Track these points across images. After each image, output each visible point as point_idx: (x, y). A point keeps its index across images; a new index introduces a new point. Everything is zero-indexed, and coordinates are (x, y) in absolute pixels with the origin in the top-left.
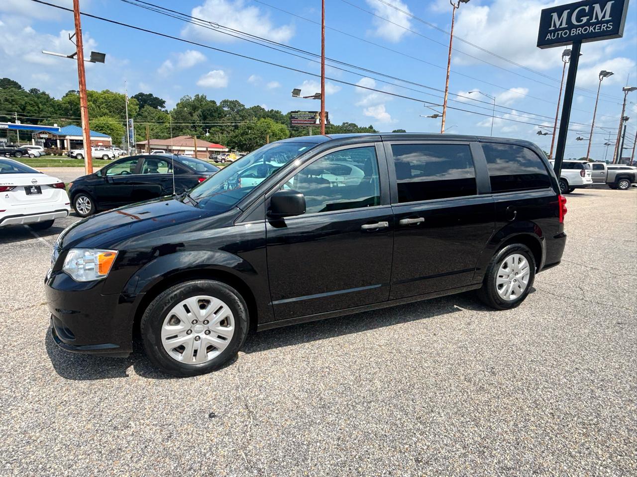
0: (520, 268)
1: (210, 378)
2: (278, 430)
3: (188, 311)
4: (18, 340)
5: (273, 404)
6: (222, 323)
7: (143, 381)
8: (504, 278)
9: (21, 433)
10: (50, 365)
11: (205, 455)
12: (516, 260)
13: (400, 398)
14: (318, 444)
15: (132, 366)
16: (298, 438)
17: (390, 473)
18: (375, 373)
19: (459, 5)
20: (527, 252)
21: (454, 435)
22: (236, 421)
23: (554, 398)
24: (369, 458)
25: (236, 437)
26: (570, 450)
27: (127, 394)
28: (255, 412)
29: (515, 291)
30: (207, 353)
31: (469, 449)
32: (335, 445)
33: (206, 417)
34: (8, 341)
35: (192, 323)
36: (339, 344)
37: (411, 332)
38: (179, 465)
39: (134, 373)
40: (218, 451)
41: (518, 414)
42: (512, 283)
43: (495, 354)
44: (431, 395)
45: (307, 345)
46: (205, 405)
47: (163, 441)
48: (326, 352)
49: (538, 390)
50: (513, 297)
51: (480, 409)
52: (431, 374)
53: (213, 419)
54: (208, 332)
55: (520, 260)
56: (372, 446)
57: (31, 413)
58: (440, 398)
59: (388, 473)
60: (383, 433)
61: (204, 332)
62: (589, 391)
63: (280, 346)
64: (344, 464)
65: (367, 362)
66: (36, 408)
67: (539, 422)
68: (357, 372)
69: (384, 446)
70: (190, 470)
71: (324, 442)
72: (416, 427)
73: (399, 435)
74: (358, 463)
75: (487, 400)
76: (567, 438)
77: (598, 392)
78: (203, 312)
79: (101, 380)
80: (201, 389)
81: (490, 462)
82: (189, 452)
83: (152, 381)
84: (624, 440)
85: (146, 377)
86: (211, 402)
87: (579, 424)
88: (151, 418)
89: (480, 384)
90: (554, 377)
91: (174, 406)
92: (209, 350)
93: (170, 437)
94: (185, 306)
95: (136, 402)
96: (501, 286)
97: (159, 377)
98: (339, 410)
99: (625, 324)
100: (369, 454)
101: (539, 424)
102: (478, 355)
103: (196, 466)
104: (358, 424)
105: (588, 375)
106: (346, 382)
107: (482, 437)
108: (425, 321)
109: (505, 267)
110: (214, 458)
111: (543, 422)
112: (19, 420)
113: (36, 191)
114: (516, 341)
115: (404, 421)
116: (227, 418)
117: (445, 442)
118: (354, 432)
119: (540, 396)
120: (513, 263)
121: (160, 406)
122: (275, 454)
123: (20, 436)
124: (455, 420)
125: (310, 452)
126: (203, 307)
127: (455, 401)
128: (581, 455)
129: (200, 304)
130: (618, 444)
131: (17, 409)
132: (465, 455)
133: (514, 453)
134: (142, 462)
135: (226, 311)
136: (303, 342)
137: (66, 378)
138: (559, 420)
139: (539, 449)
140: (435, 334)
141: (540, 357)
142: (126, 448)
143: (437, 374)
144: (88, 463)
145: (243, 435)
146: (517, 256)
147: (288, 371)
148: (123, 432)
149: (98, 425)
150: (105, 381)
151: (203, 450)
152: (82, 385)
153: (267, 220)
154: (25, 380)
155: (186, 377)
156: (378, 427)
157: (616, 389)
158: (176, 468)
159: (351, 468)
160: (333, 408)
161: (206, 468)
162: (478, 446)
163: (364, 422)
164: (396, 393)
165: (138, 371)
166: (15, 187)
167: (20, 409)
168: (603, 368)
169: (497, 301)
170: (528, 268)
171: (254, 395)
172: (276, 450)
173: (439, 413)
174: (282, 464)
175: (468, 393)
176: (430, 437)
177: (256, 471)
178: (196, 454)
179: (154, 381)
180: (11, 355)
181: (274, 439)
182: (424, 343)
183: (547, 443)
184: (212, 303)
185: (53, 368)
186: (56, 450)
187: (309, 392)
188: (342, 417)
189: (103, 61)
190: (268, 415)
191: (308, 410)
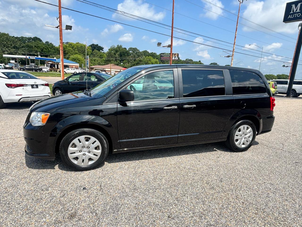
0: (247, 132)
1: (89, 173)
2: (110, 198)
3: (80, 142)
4: (15, 150)
5: (113, 186)
6: (96, 148)
7: (60, 171)
8: (238, 136)
9: (4, 188)
10: (24, 161)
11: (75, 205)
12: (246, 128)
13: (171, 188)
14: (126, 205)
15: (58, 165)
16: (118, 202)
17: (154, 221)
18: (164, 176)
19: (243, 1)
20: (251, 124)
21: (191, 208)
22: (94, 192)
23: (247, 195)
24: (147, 213)
25: (92, 199)
26: (245, 220)
27: (52, 176)
28: (103, 189)
29: (244, 143)
30: (89, 161)
31: (196, 214)
32: (134, 206)
33: (82, 189)
34: (11, 150)
35: (82, 147)
36: (152, 162)
37: (188, 159)
38: (63, 208)
39: (58, 168)
40: (82, 204)
41: (226, 201)
42: (243, 139)
43: (225, 172)
44: (187, 188)
45: (137, 161)
46: (83, 184)
47: (60, 197)
48: (145, 165)
49: (241, 191)
50: (243, 146)
51: (208, 197)
52: (191, 179)
53: (84, 190)
54: (89, 152)
55: (248, 128)
56: (150, 208)
57: (11, 181)
58: (191, 190)
59: (153, 221)
60: (158, 203)
61: (87, 152)
62: (267, 193)
63: (125, 161)
64: (135, 215)
65: (162, 171)
66: (13, 179)
67: (235, 206)
68: (156, 175)
69: (156, 209)
70: (67, 210)
71: (129, 205)
72: (174, 202)
73: (165, 205)
74: (141, 215)
75: (213, 193)
76: (246, 214)
77: (271, 195)
78: (87, 143)
79: (43, 170)
80: (83, 177)
81: (203, 221)
82: (69, 203)
83: (64, 172)
84: (275, 218)
85: (62, 170)
86: (86, 183)
87: (255, 208)
88: (58, 187)
89: (212, 186)
90: (251, 186)
91: (70, 183)
92: (90, 160)
93: (64, 196)
94: (79, 140)
95: (54, 180)
96: (237, 140)
97: (67, 170)
98: (141, 191)
99: (299, 163)
100: (148, 212)
101: (234, 207)
102: (217, 172)
103: (70, 209)
104: (148, 198)
105: (269, 186)
106: (149, 179)
107: (204, 210)
108: (197, 154)
109: (240, 131)
110: (79, 206)
111: (237, 206)
112: (5, 183)
113: (36, 87)
114: (239, 167)
115: (169, 199)
116: (90, 190)
117: (185, 210)
118: (144, 202)
119: (241, 194)
120: (244, 129)
121: (64, 182)
122: (106, 208)
123: (4, 189)
124: (194, 201)
125: (121, 208)
126: (87, 140)
127: (197, 192)
128: (250, 222)
129: (86, 139)
130: (271, 220)
131: (6, 179)
132: (192, 217)
133: (216, 218)
134: (49, 205)
135: (98, 143)
136: (136, 160)
137: (29, 168)
138: (245, 206)
139: (230, 218)
140: (199, 161)
141: (248, 176)
142: (44, 198)
143: (193, 179)
144: (27, 203)
145: (95, 198)
146: (246, 126)
147: (125, 172)
148: (45, 192)
149: (36, 188)
150: (45, 170)
151: (75, 203)
152: (34, 171)
153: (118, 103)
154: (13, 167)
155: (79, 171)
156: (156, 200)
157: (281, 194)
158: (61, 209)
159: (137, 217)
160: (139, 190)
161: (74, 210)
162: (200, 213)
163: (151, 198)
164: (170, 186)
165: (59, 167)
166: (27, 85)
167: (7, 179)
168: (279, 183)
169: (235, 147)
170: (252, 133)
171: (105, 181)
172: (107, 206)
173: (187, 197)
174: (107, 212)
175: (205, 189)
176: (179, 207)
177: (95, 214)
178: (72, 204)
179: (65, 172)
180: (10, 156)
181: (108, 201)
182: (193, 165)
183: (235, 215)
184: (91, 139)
185: (25, 163)
186: (16, 196)
187: (131, 182)
188: (142, 195)
189: (71, 29)
190: (108, 190)
191: (127, 190)
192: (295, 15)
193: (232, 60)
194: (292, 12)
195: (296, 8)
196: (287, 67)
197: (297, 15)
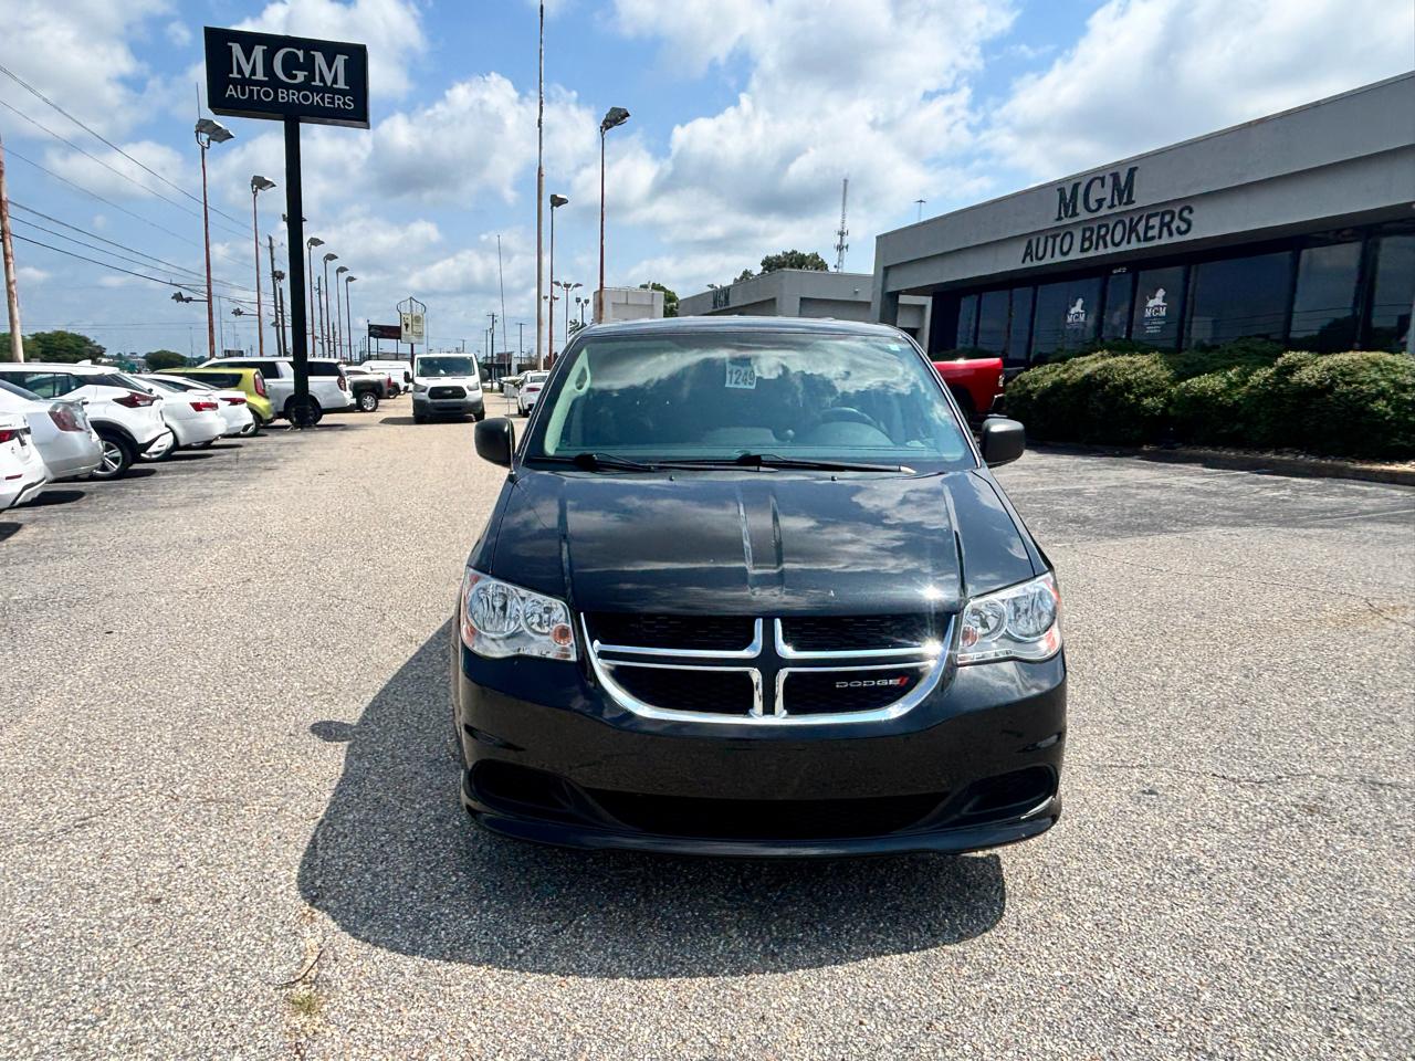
192: (251, 91)
193: (10, 260)
194: (235, 75)
195: (248, 62)
196: (188, 300)
197: (258, 91)
